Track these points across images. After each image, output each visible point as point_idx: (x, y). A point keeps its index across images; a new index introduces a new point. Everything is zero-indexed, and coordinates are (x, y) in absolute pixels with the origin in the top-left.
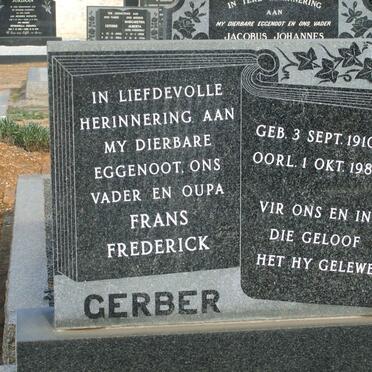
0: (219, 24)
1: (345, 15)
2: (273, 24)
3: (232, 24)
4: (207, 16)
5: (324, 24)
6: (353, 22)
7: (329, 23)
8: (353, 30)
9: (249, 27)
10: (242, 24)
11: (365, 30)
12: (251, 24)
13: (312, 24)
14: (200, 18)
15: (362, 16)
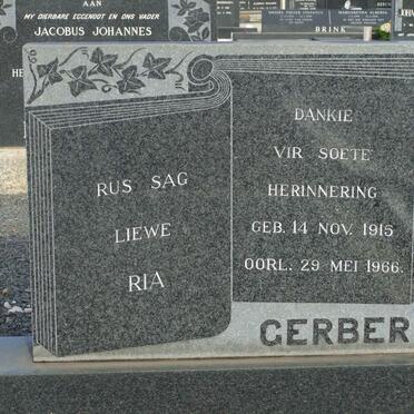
0: (27, 16)
1: (176, 6)
2: (91, 17)
3: (42, 16)
4: (13, 9)
5: (151, 17)
6: (186, 15)
7: (157, 16)
8: (185, 23)
9: (63, 20)
10: (55, 17)
11: (201, 24)
12: (65, 17)
13: (137, 16)
14: (6, 10)
15: (196, 8)
